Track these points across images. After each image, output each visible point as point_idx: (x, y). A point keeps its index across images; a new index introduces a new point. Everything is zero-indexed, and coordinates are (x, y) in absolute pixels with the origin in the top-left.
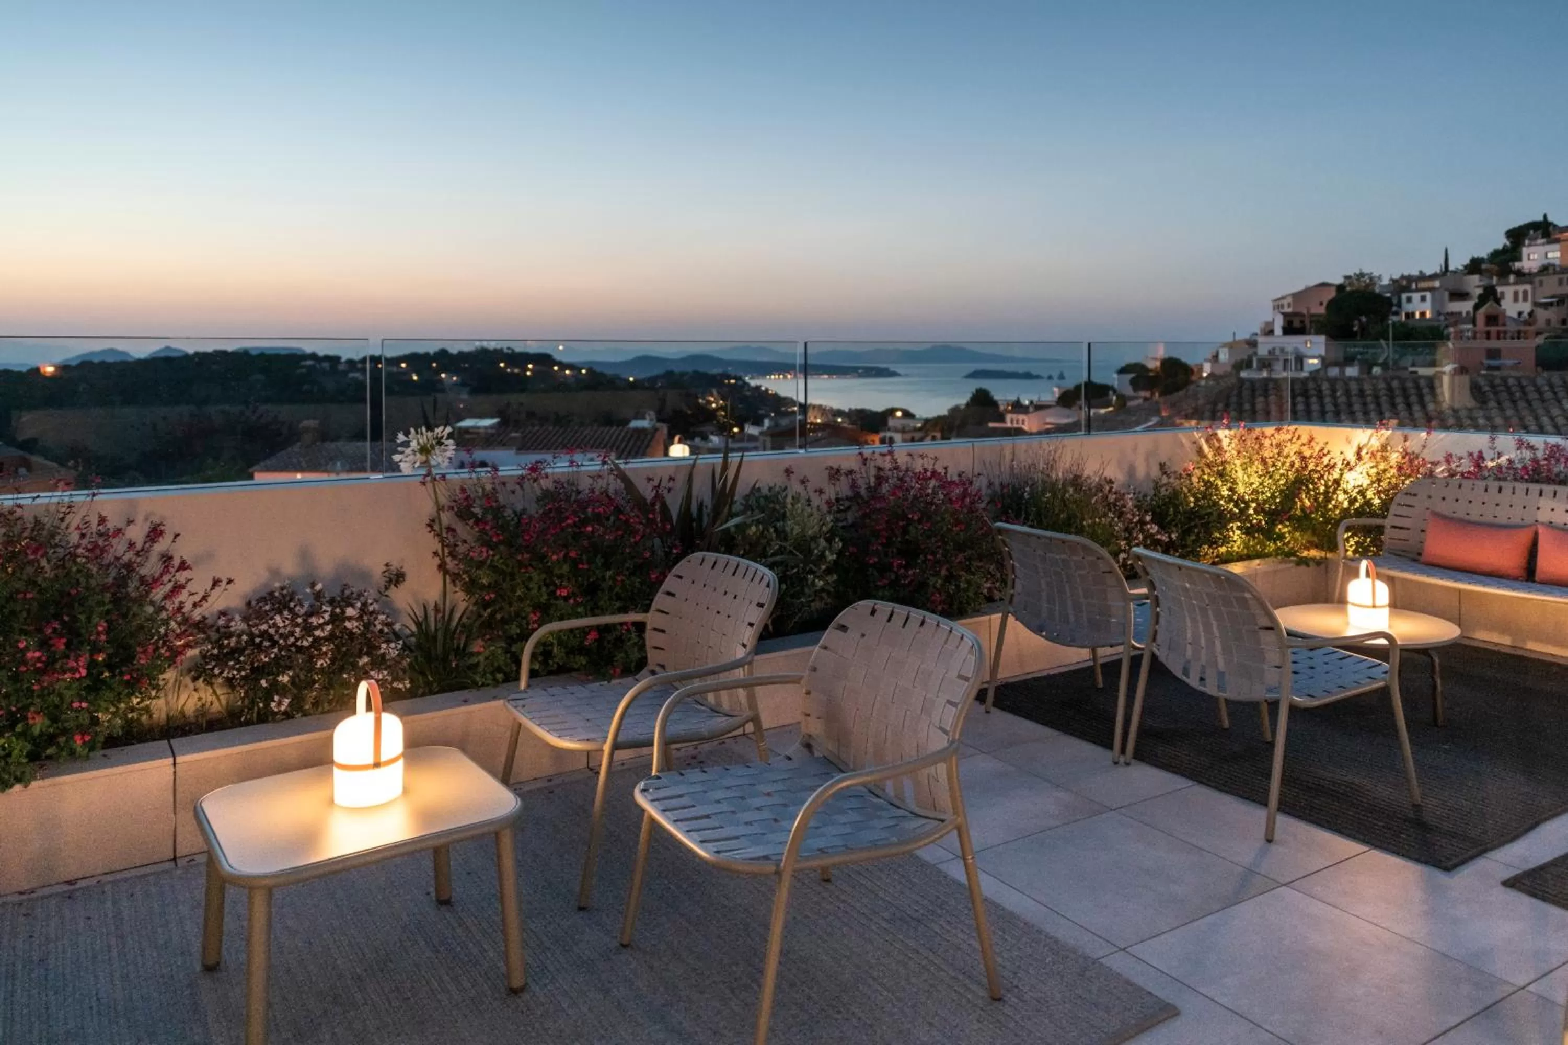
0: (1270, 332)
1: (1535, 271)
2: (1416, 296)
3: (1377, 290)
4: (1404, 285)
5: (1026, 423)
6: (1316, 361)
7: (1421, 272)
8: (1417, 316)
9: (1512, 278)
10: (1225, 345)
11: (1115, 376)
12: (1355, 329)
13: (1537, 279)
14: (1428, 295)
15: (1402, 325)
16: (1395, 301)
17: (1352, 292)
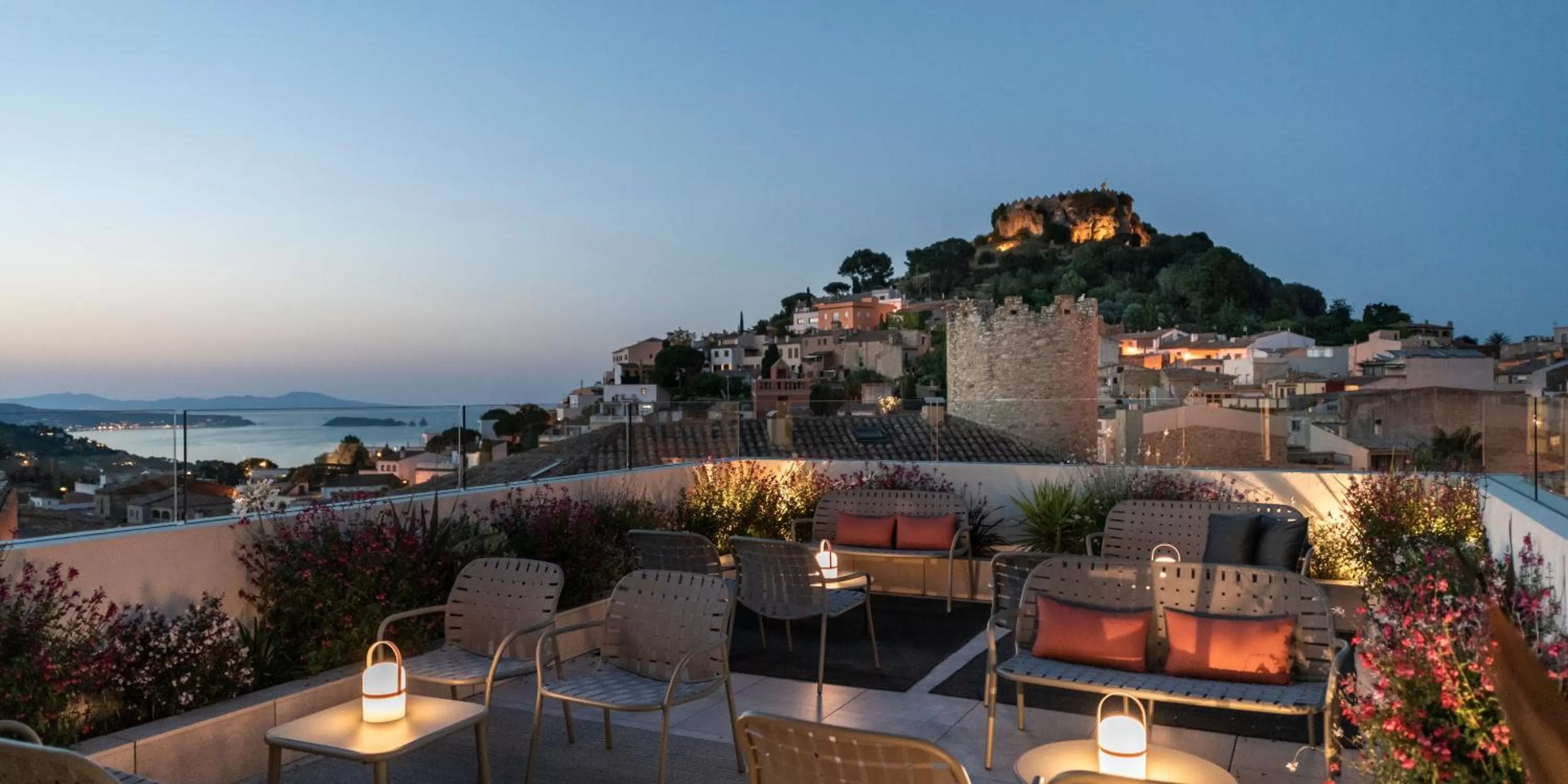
0: (611, 381)
1: (802, 333)
2: (721, 352)
3: (693, 345)
4: (713, 341)
5: (398, 469)
6: (649, 407)
7: (724, 331)
8: (722, 368)
9: (787, 338)
10: (574, 393)
11: (480, 421)
12: (677, 378)
13: (804, 340)
14: (730, 350)
15: (713, 376)
16: (706, 355)
17: (675, 347)
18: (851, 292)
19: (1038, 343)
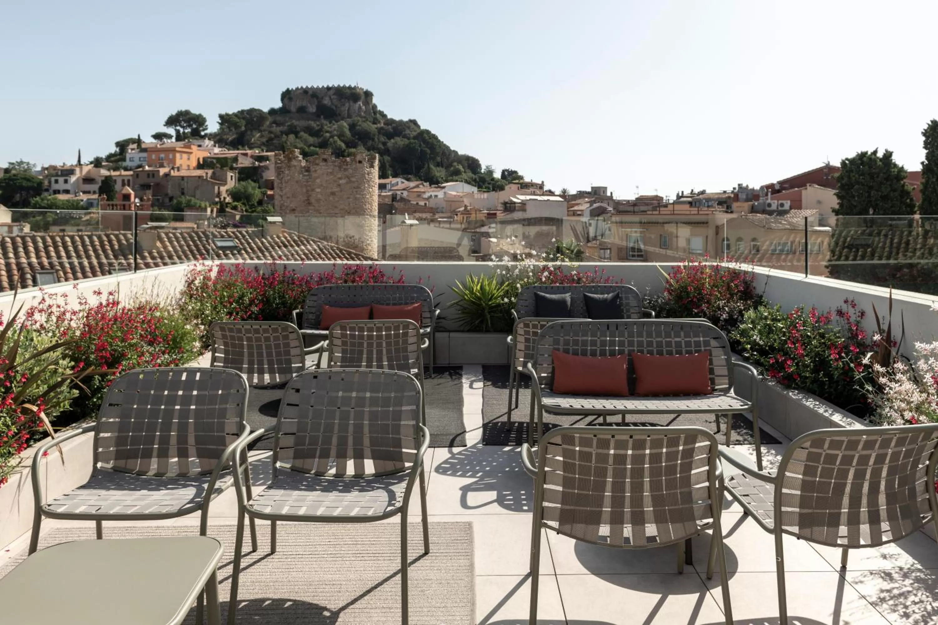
1: (134, 168)
2: (62, 179)
3: (33, 173)
7: (64, 165)
8: (62, 192)
9: (121, 172)
12: (19, 199)
16: (46, 182)
17: (16, 174)
18: (174, 139)
19: (341, 182)
